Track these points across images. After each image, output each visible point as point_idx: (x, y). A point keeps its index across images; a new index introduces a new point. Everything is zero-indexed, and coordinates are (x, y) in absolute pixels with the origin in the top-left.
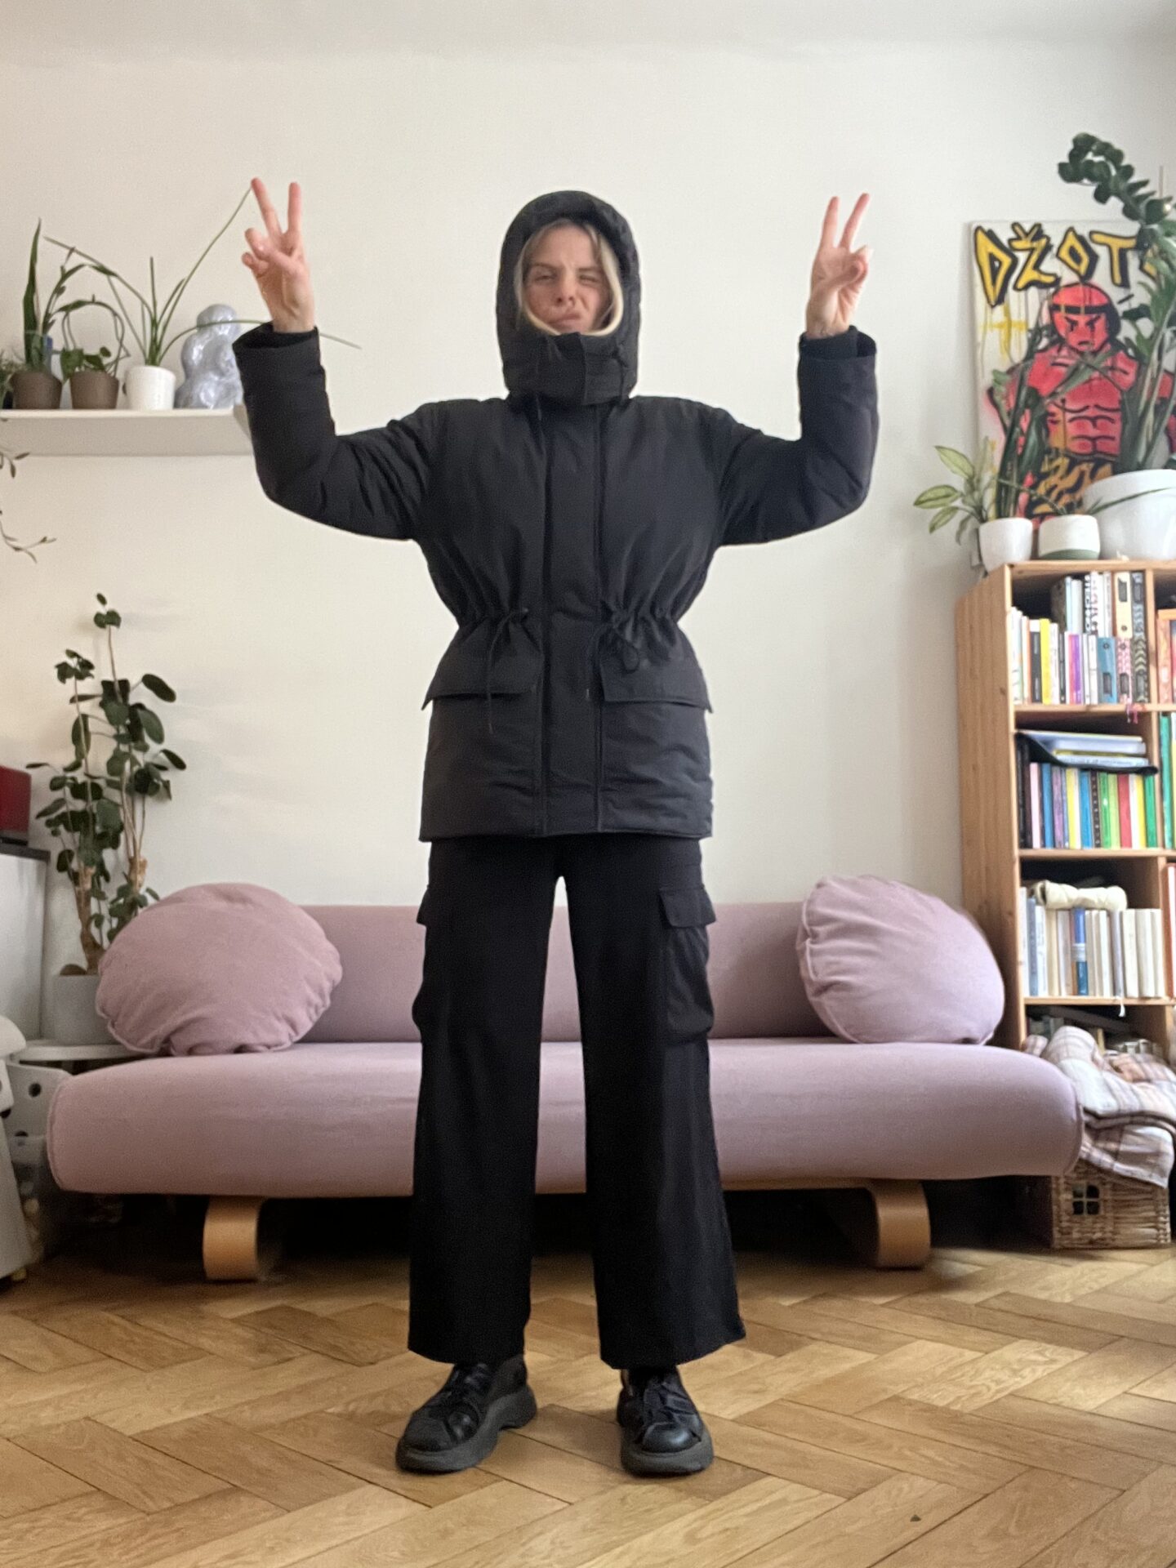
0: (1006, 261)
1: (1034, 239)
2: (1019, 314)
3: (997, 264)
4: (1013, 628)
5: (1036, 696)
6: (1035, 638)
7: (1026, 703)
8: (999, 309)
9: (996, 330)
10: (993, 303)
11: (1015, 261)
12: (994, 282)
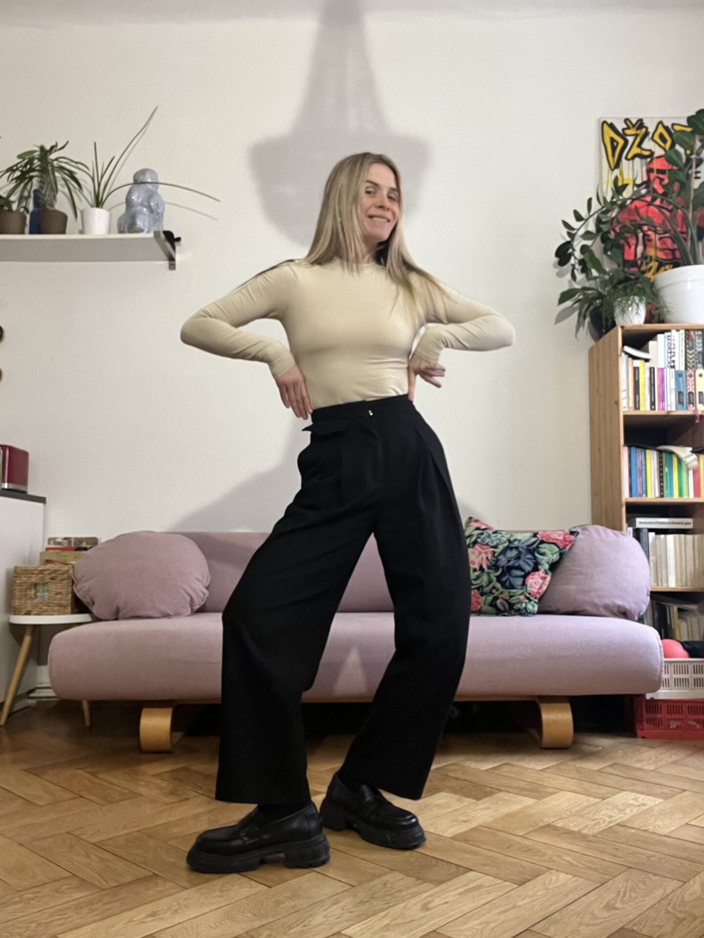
0: (621, 142)
1: (638, 129)
2: (629, 172)
3: (615, 144)
5: (637, 406)
6: (636, 370)
7: (631, 410)
8: (617, 172)
10: (613, 167)
11: (626, 142)
12: (613, 155)
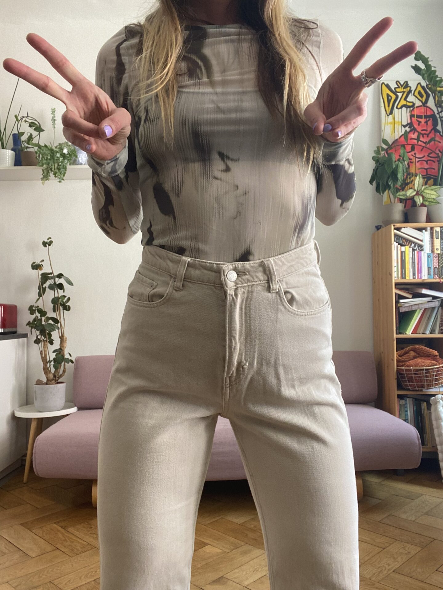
0: (394, 97)
1: (404, 88)
2: (398, 117)
3: (390, 98)
4: (395, 250)
5: (403, 276)
6: (403, 253)
7: (400, 278)
8: (391, 116)
9: (389, 125)
10: (388, 114)
11: (397, 97)
12: (389, 106)
